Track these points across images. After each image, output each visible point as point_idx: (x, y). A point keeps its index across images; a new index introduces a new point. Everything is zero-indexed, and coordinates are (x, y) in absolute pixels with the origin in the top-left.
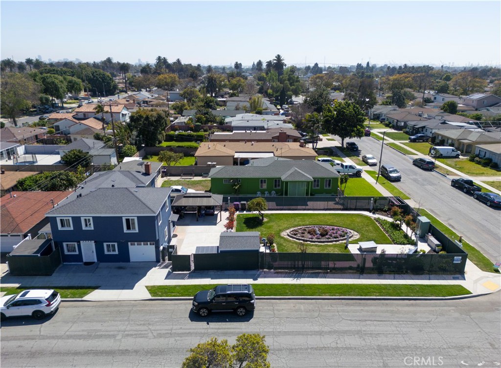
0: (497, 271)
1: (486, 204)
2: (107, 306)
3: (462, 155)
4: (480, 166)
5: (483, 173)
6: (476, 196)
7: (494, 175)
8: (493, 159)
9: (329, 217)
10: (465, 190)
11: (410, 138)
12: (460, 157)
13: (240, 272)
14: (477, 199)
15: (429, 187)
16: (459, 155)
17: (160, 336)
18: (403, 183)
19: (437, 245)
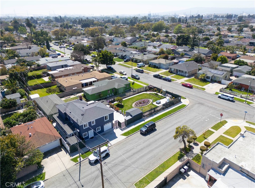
0: (186, 98)
1: (167, 81)
2: (119, 144)
3: (146, 65)
4: (153, 68)
5: (156, 71)
6: (163, 79)
7: (159, 71)
8: (156, 65)
9: (138, 97)
10: (159, 78)
11: (124, 61)
12: (145, 66)
13: (138, 121)
14: (163, 80)
15: (149, 79)
16: (144, 65)
17: (144, 143)
18: (141, 79)
19: (171, 96)
